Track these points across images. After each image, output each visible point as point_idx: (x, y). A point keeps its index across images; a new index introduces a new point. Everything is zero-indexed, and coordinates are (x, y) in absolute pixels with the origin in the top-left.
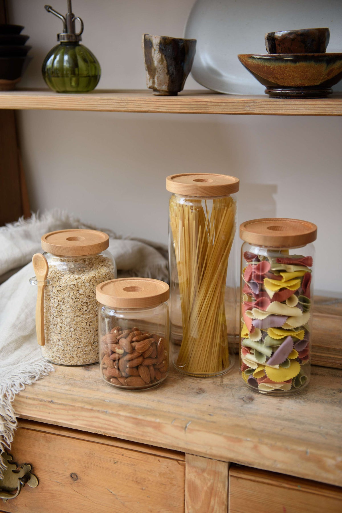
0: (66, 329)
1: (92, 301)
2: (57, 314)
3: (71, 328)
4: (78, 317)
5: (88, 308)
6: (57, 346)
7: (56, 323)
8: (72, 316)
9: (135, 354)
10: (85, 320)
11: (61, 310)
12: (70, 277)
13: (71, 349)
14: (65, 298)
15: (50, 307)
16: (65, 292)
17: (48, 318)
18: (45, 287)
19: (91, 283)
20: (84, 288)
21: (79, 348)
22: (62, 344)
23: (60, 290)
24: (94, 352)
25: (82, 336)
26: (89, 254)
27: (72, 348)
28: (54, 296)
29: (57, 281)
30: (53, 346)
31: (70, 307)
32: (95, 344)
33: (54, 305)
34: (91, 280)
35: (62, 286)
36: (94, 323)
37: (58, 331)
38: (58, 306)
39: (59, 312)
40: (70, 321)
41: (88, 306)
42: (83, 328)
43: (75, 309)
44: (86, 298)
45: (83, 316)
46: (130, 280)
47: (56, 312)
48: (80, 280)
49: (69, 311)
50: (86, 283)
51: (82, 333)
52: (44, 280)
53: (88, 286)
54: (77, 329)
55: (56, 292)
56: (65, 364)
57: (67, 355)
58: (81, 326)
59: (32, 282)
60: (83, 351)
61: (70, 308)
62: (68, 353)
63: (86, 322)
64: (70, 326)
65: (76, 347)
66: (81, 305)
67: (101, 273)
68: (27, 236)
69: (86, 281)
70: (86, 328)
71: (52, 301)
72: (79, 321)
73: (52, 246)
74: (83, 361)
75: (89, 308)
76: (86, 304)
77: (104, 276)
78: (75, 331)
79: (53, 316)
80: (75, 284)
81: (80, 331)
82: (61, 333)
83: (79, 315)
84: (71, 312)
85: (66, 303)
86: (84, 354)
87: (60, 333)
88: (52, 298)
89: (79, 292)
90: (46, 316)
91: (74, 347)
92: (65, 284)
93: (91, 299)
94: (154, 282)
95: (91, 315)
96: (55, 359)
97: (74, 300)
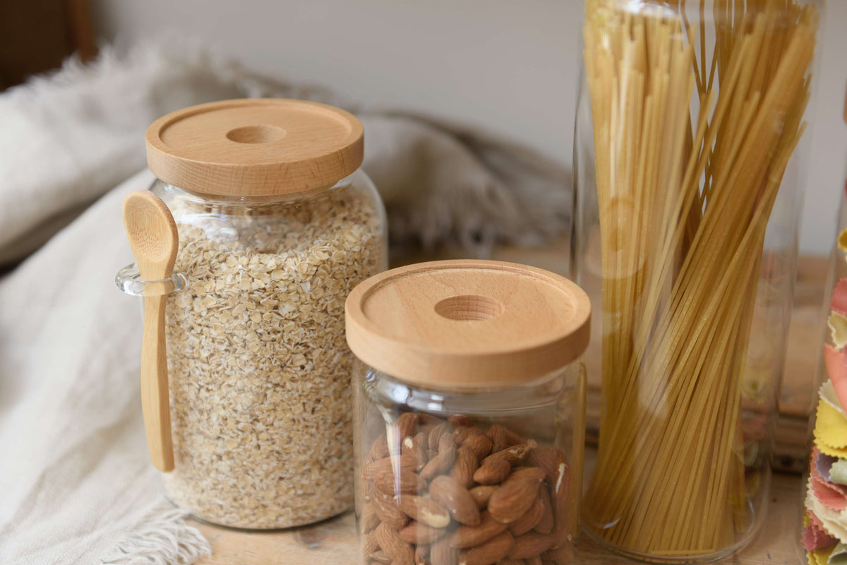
0: (240, 426)
1: (323, 337)
2: (209, 380)
3: (255, 422)
4: (278, 389)
5: (308, 360)
6: (213, 475)
7: (209, 407)
8: (258, 387)
9: (491, 528)
10: (300, 396)
11: (221, 368)
12: (248, 265)
13: (257, 481)
14: (235, 331)
15: (185, 356)
16: (235, 312)
17: (181, 390)
18: (169, 298)
19: (318, 280)
20: (294, 297)
21: (281, 478)
22: (229, 469)
23: (218, 308)
24: (328, 486)
25: (292, 443)
26: (307, 186)
27: (261, 481)
28: (200, 325)
29: (208, 277)
30: (200, 473)
31: (252, 359)
32: (330, 463)
33: (199, 353)
34: (317, 270)
35: (224, 294)
36: (327, 402)
37: (215, 431)
38: (212, 355)
39: (216, 375)
40: (254, 402)
41: (310, 353)
42: (294, 420)
43: (267, 364)
44: (302, 330)
45: (295, 385)
46: (445, 271)
47: (207, 374)
48: (284, 275)
49: (247, 370)
50: (301, 282)
51: (291, 435)
52: (166, 277)
53: (307, 292)
54: (275, 424)
55: (204, 314)
56: (240, 524)
57: (246, 501)
58: (289, 415)
59: (127, 284)
60: (294, 487)
61: (251, 363)
62: (249, 495)
63: (302, 401)
64: (252, 416)
65: (272, 476)
66: (288, 350)
67: (347, 246)
68: (92, 113)
69: (301, 277)
70: (304, 420)
71: (193, 339)
72: (282, 401)
73: (186, 163)
74: (295, 517)
75: (312, 360)
76: (301, 348)
77: (356, 257)
78: (267, 430)
79: (197, 386)
80: (267, 287)
81: (286, 430)
82: (226, 438)
83: (282, 384)
84: (256, 373)
85: (239, 348)
86: (299, 496)
87: (222, 436)
88: (193, 331)
89: (280, 312)
90: (174, 383)
91: (267, 475)
92: (235, 290)
93: (319, 331)
94: (528, 277)
95: (318, 380)
96: (209, 510)
97: (265, 337)
